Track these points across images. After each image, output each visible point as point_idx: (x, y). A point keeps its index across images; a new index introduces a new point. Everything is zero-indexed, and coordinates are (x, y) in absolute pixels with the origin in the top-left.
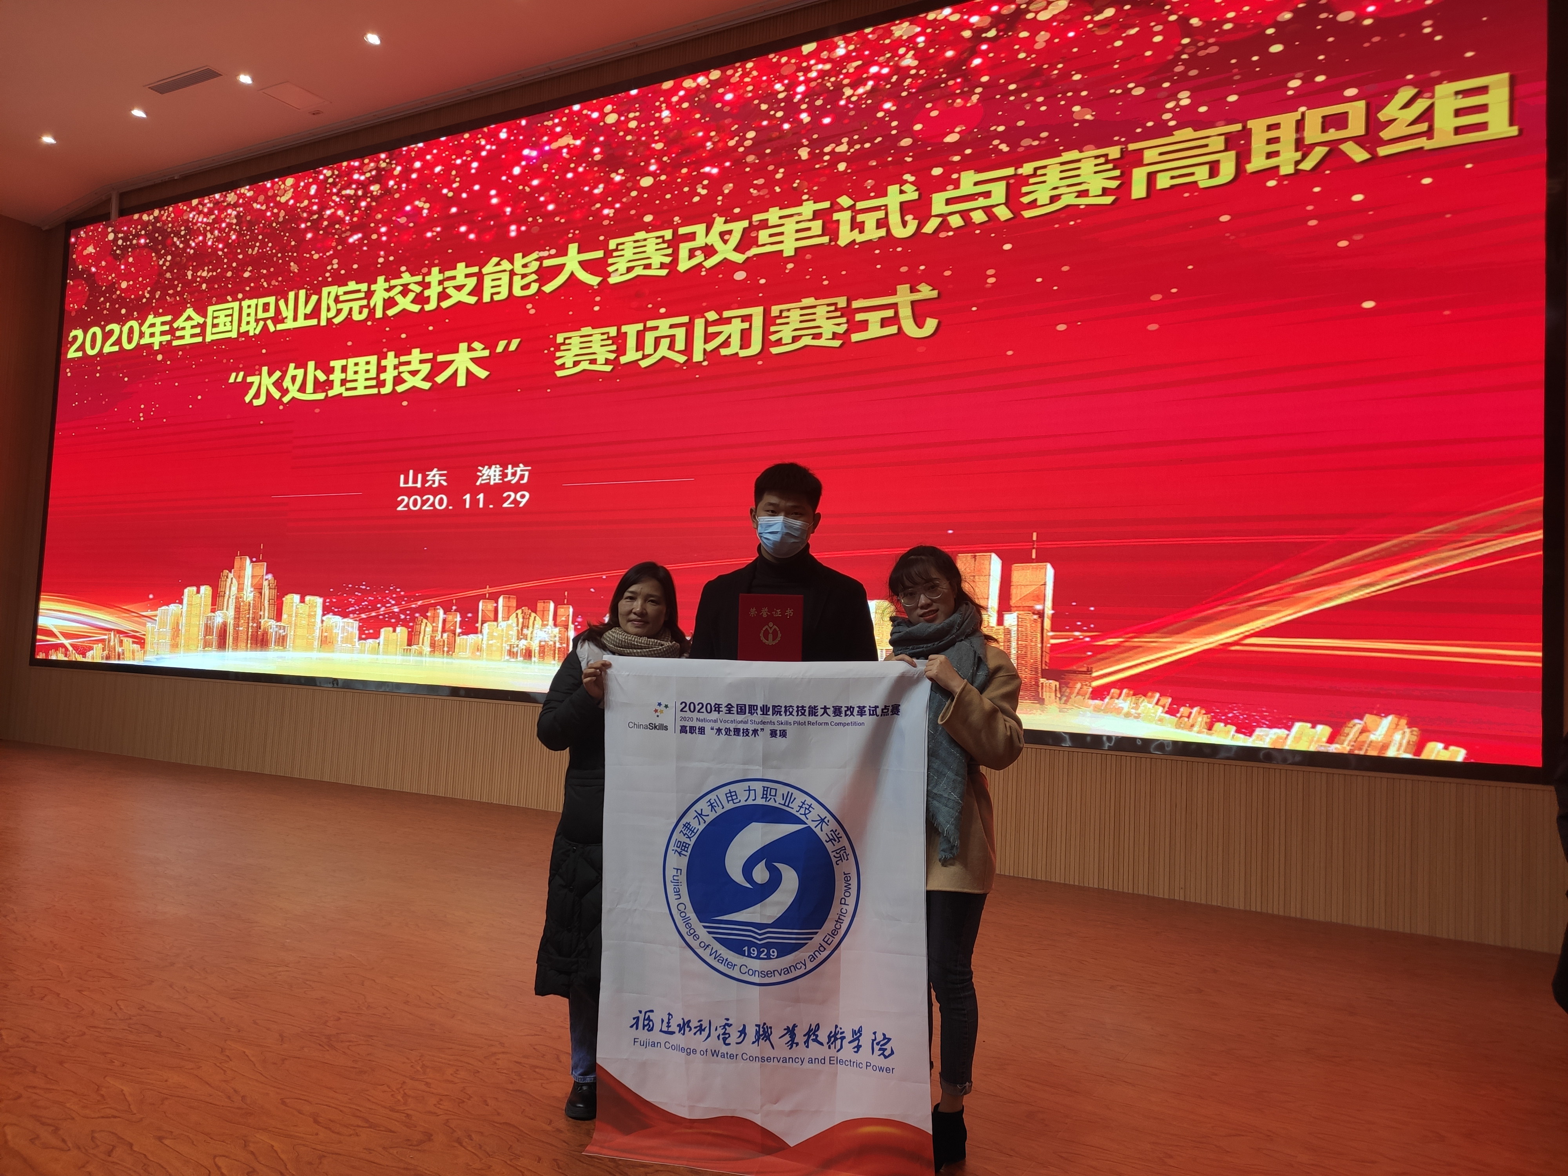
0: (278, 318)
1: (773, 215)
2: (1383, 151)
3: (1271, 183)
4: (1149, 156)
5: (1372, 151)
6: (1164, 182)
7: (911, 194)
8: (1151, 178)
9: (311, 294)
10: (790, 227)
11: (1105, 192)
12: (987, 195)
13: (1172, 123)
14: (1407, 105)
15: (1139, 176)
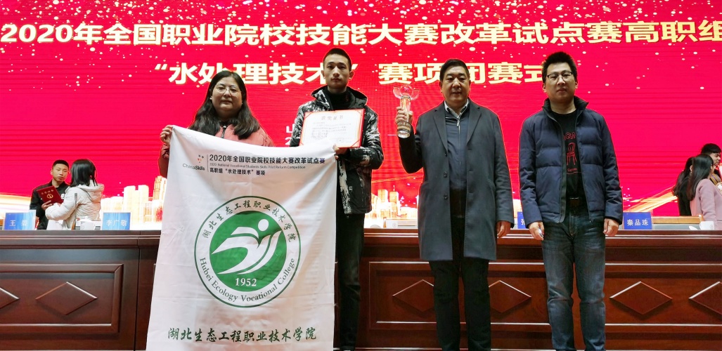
0: (192, 37)
1: (486, 26)
2: (701, 39)
3: (670, 44)
4: (631, 28)
5: (698, 39)
6: (636, 38)
7: (545, 27)
8: (632, 36)
9: (217, 28)
10: (494, 32)
11: (617, 38)
12: (575, 32)
13: (637, 18)
14: (706, 26)
15: (628, 35)
